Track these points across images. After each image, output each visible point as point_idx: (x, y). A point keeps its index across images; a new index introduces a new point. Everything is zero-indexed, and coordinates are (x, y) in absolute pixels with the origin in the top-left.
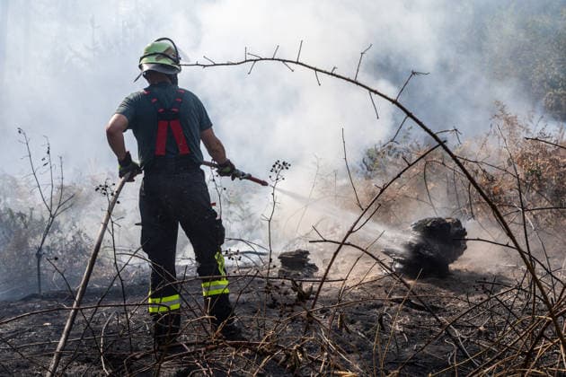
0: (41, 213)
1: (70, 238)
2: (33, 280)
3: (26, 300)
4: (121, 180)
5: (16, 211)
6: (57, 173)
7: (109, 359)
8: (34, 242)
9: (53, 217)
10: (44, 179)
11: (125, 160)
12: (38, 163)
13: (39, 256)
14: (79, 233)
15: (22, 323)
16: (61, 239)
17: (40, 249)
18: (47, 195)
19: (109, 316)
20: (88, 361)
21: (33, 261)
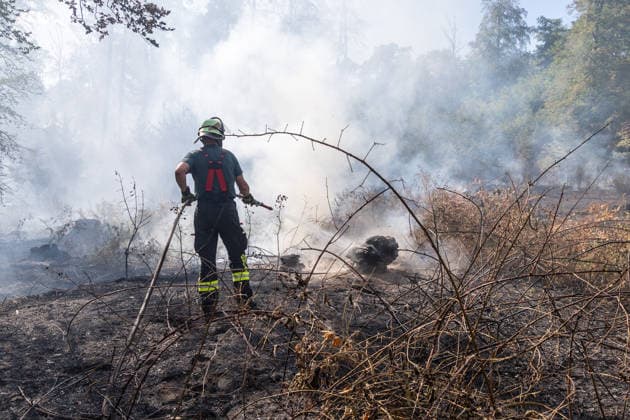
0: (129, 226)
1: (146, 243)
2: (123, 269)
3: (118, 281)
4: (183, 205)
5: (111, 224)
6: (140, 201)
7: (171, 320)
8: (124, 245)
9: (136, 229)
10: (132, 205)
11: (186, 192)
12: (127, 194)
13: (127, 254)
14: (152, 240)
15: (115, 297)
16: (141, 244)
17: (127, 250)
18: (133, 216)
19: (173, 293)
20: (158, 321)
21: (122, 256)
